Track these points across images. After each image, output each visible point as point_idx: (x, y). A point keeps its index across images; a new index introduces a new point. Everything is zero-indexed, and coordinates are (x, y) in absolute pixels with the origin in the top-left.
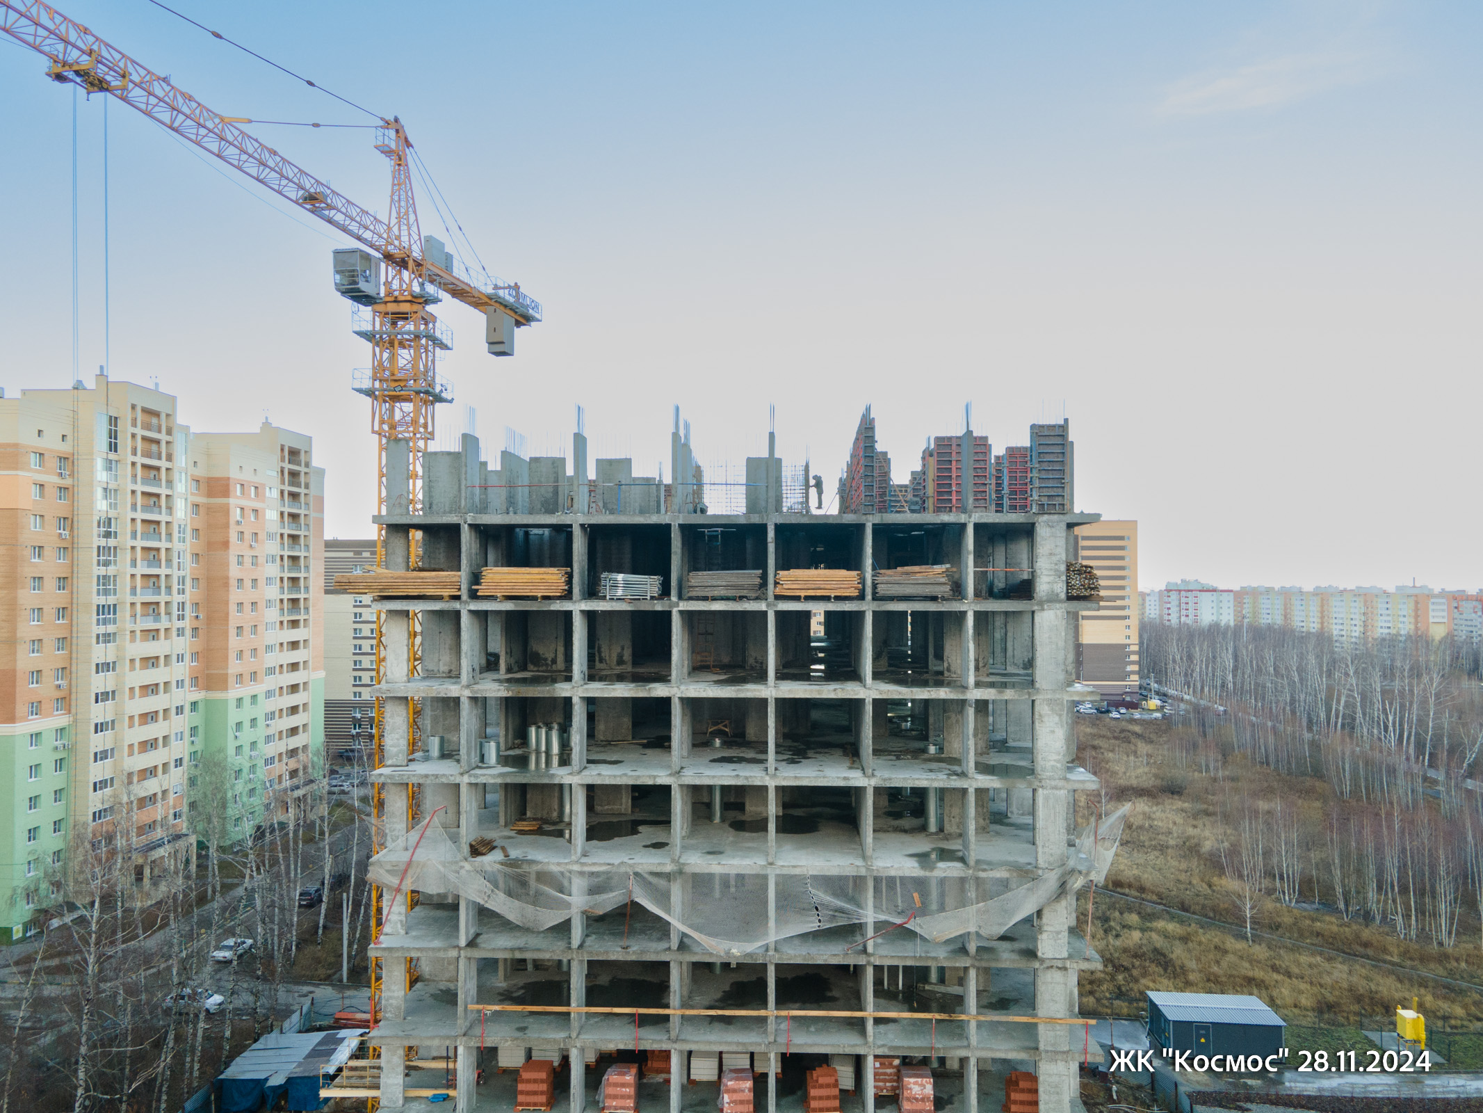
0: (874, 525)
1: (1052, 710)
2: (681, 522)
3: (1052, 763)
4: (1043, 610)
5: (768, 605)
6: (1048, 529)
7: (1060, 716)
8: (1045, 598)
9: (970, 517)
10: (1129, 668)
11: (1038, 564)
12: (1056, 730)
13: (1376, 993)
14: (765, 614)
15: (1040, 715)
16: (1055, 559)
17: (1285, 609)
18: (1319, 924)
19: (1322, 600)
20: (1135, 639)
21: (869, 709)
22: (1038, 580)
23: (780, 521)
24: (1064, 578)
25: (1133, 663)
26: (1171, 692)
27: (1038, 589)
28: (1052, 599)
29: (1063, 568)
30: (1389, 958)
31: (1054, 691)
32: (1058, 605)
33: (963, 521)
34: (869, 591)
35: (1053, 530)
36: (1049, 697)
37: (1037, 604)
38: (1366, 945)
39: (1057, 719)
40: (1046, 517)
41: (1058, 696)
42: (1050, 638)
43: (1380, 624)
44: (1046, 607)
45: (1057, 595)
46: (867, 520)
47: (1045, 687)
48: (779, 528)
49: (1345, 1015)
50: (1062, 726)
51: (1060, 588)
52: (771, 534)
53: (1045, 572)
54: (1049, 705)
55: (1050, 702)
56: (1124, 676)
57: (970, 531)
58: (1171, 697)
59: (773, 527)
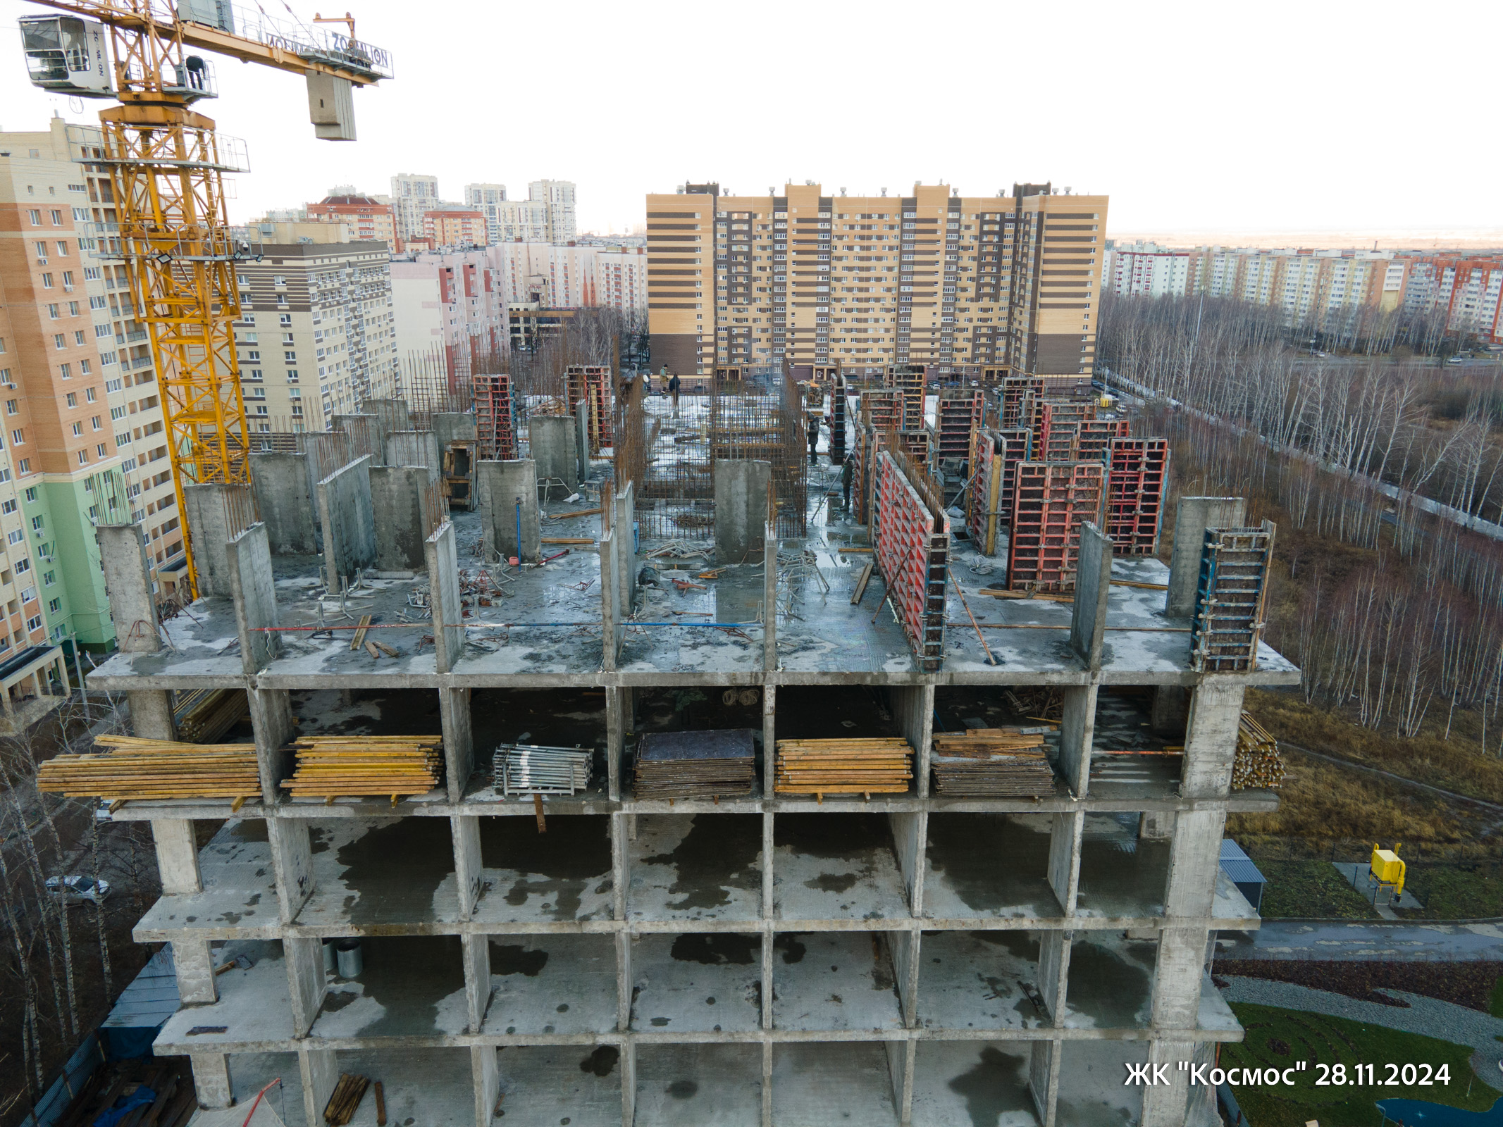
0: (937, 688)
1: (1187, 943)
2: (621, 684)
3: (1177, 1009)
4: (1191, 809)
5: (764, 806)
6: (1215, 695)
7: (1197, 950)
8: (1196, 794)
9: (1094, 676)
10: (1083, 360)
11: (1193, 746)
12: (1189, 968)
13: (1343, 806)
14: (759, 818)
15: (1168, 950)
16: (1219, 738)
17: (1238, 274)
18: (1282, 710)
19: (1278, 264)
20: (1092, 329)
21: (917, 944)
22: (1189, 768)
23: (784, 681)
24: (1230, 766)
25: (1089, 354)
26: (1125, 381)
27: (1187, 781)
28: (1209, 795)
29: (1230, 751)
30: (1352, 755)
31: (1192, 919)
32: (1215, 804)
33: (1082, 683)
34: (924, 783)
35: (1224, 696)
36: (1184, 926)
37: (1184, 803)
38: (1331, 738)
39: (1192, 954)
40: (1214, 677)
41: (1197, 925)
42: (1196, 848)
43: (1333, 292)
44: (1196, 806)
45: (1216, 789)
46: (927, 681)
47: (1179, 913)
48: (781, 691)
49: (1314, 839)
50: (1198, 963)
51: (1222, 780)
52: (770, 701)
53: (1202, 757)
54: (1182, 936)
55: (1184, 933)
56: (1077, 369)
57: (1092, 697)
58: (1123, 388)
59: (773, 692)
